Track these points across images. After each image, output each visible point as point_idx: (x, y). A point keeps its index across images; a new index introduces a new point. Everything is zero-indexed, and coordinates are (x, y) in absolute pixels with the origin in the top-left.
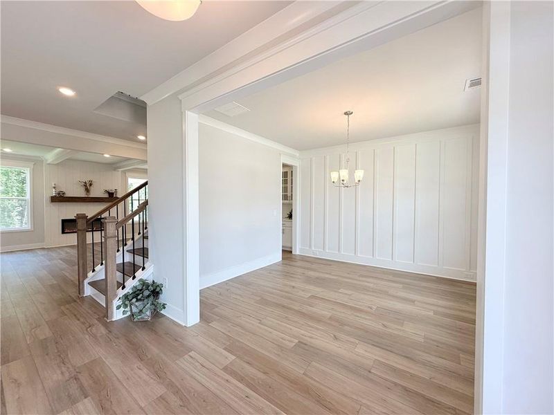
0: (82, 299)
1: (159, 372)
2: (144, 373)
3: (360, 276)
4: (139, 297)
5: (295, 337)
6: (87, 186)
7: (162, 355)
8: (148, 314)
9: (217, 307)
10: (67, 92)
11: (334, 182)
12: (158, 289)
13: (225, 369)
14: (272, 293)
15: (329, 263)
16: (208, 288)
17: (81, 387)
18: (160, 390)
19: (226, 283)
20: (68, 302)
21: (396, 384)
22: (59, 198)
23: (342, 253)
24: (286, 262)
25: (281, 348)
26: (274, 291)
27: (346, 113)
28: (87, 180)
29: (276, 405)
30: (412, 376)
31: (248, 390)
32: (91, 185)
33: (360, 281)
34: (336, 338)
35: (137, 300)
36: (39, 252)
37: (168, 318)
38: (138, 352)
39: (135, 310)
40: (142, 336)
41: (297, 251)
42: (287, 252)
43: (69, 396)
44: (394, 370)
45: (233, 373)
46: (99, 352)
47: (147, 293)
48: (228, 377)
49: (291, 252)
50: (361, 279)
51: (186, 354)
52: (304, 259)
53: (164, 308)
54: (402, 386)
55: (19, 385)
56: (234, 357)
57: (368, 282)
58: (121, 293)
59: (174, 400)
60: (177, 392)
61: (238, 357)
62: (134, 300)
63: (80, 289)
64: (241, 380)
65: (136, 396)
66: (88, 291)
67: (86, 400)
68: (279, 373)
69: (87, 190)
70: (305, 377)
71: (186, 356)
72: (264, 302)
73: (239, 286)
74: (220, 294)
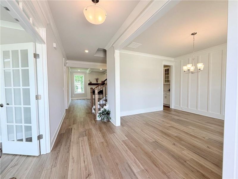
0: (92, 113)
1: (104, 136)
2: (100, 135)
3: (206, 123)
4: (103, 114)
5: (154, 139)
6: (97, 80)
7: (106, 132)
8: (105, 120)
9: (128, 122)
10: (87, 51)
11: (185, 71)
12: (109, 112)
13: (123, 141)
14: (153, 122)
15: (190, 114)
16: (127, 116)
17: (86, 134)
18: (103, 141)
19: (135, 115)
20: (88, 113)
21: (198, 171)
22: (90, 84)
23: (199, 110)
24: (165, 111)
25: (146, 141)
26: (153, 121)
27: (193, 34)
28: (97, 78)
29: (136, 157)
30: (212, 172)
31: (127, 149)
32: (98, 79)
33: (206, 125)
34: (174, 144)
35: (103, 115)
36: (86, 100)
37: (111, 123)
38: (101, 129)
39: (102, 118)
40: (103, 126)
41: (172, 107)
42: (167, 107)
43: (83, 135)
44: (202, 166)
45: (125, 143)
46: (91, 127)
47: (105, 113)
48: (123, 143)
49: (169, 107)
50: (206, 124)
51: (113, 133)
52: (175, 111)
53: (111, 119)
54: (202, 174)
55: (75, 129)
56: (127, 139)
57: (211, 126)
58: (99, 112)
59: (105, 144)
60: (107, 142)
61: (129, 139)
62: (102, 114)
63: (91, 111)
64: (127, 145)
65: (96, 139)
66: (93, 111)
67: (86, 137)
68: (141, 148)
69: (97, 81)
70: (151, 153)
71: (113, 134)
72: (147, 124)
73: (139, 117)
74: (131, 118)
